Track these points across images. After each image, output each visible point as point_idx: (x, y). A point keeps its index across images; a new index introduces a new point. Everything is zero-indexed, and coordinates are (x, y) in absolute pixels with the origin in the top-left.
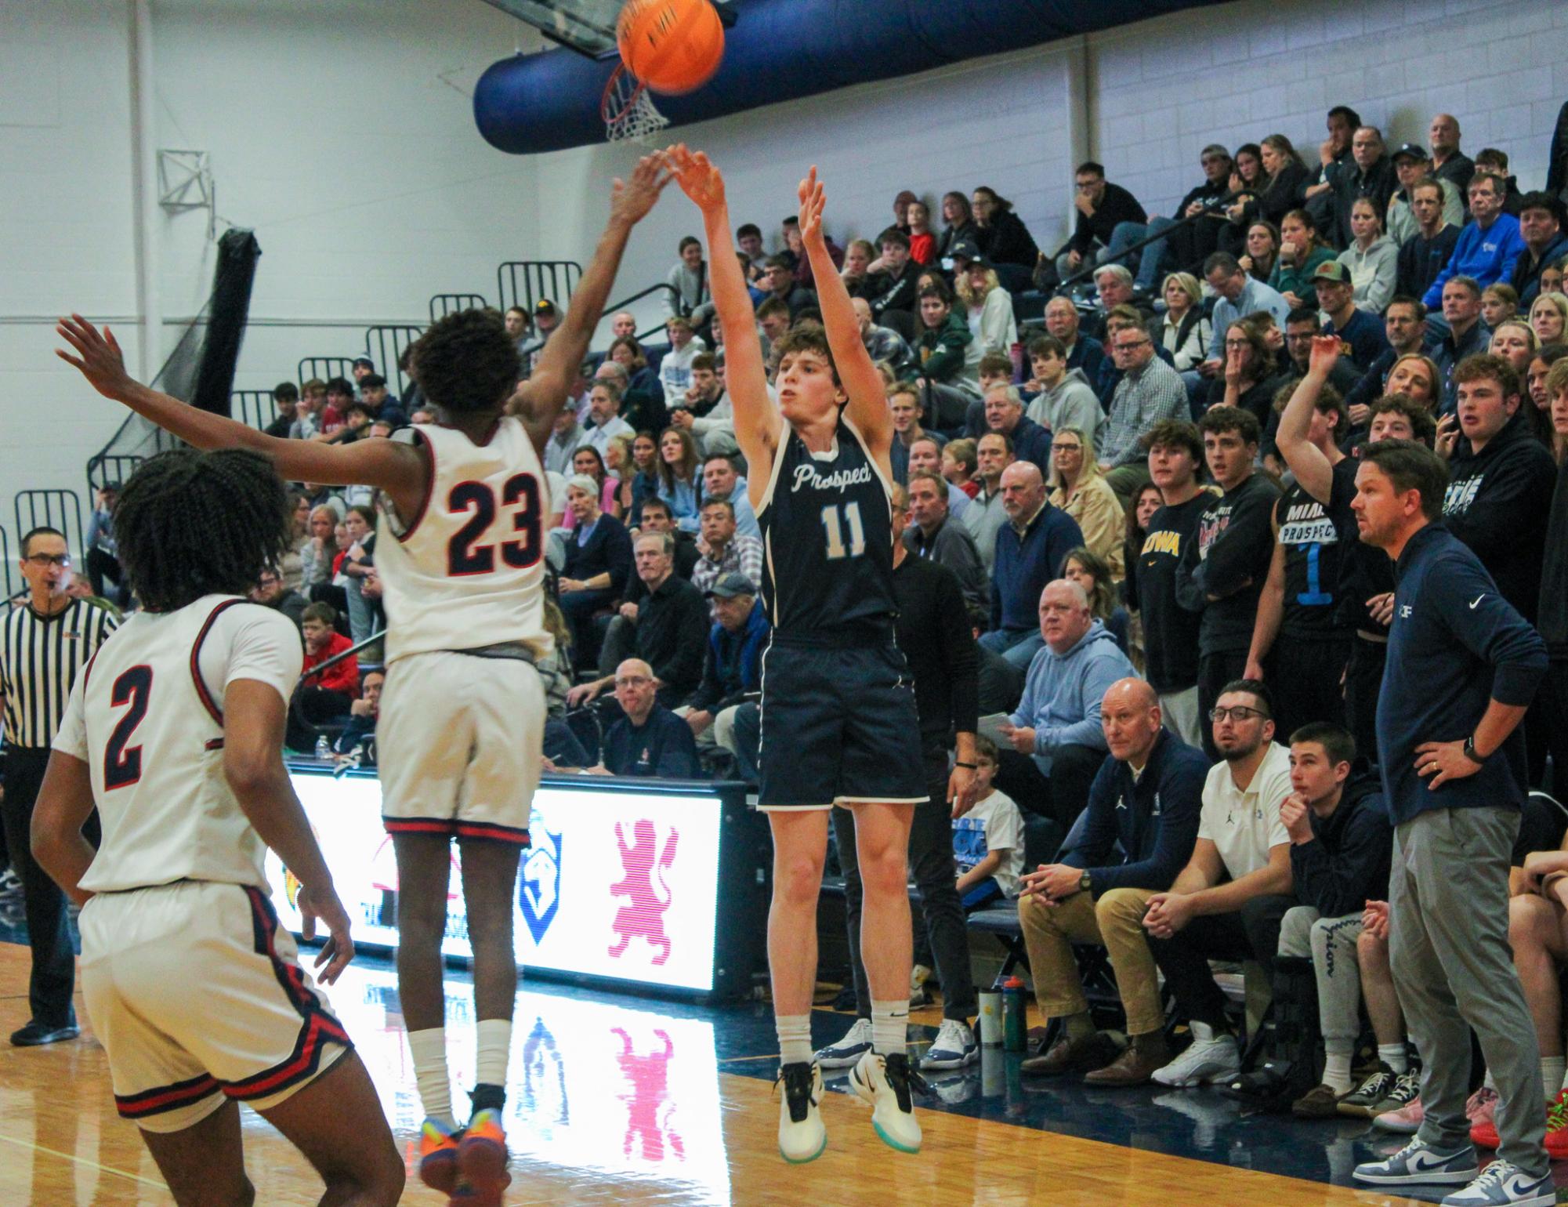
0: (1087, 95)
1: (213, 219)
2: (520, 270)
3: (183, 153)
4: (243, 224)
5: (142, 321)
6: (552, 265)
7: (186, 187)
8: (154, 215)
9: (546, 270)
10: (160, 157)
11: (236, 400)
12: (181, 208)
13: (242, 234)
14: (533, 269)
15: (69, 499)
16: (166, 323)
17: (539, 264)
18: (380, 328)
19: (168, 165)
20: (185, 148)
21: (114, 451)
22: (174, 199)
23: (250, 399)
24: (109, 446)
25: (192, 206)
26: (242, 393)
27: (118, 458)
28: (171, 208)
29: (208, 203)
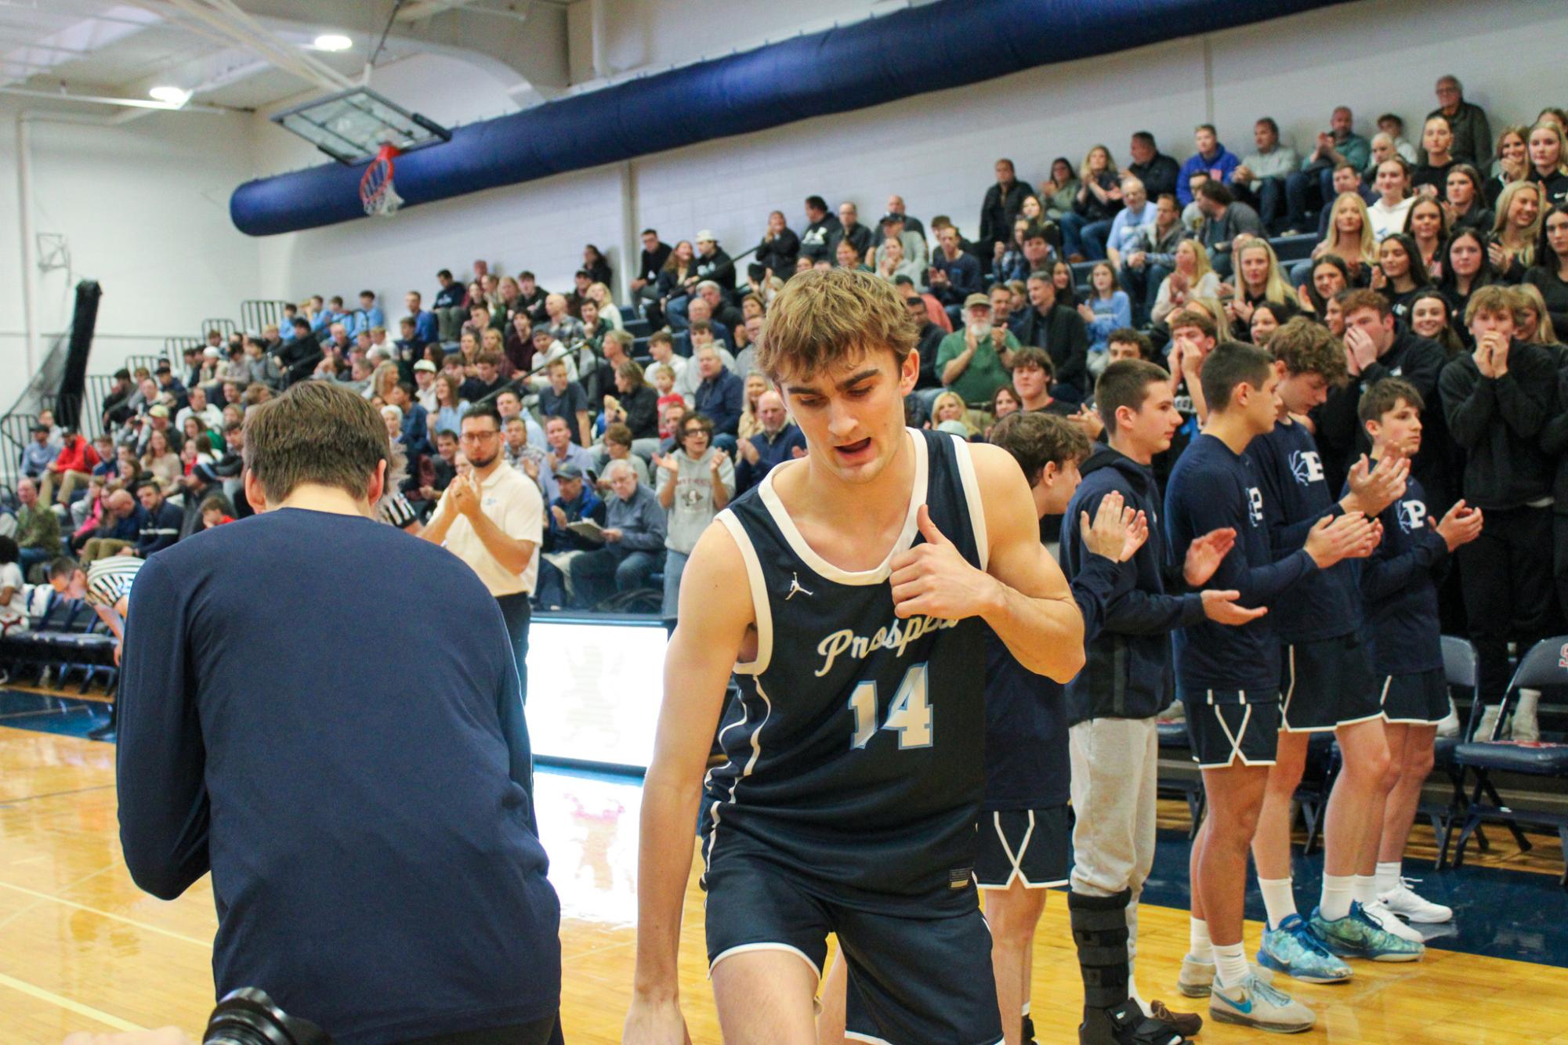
0: (631, 194)
1: (70, 275)
2: (254, 306)
3: (51, 235)
4: (91, 276)
5: (28, 335)
6: (272, 303)
7: (53, 256)
8: (34, 271)
9: (269, 307)
10: (38, 236)
12: (50, 268)
13: (91, 283)
14: (262, 306)
16: (44, 335)
17: (265, 303)
18: (173, 339)
19: (42, 242)
20: (52, 232)
21: (16, 412)
22: (46, 262)
23: (97, 381)
24: (14, 408)
25: (56, 267)
26: (92, 377)
27: (18, 417)
28: (45, 268)
29: (67, 265)
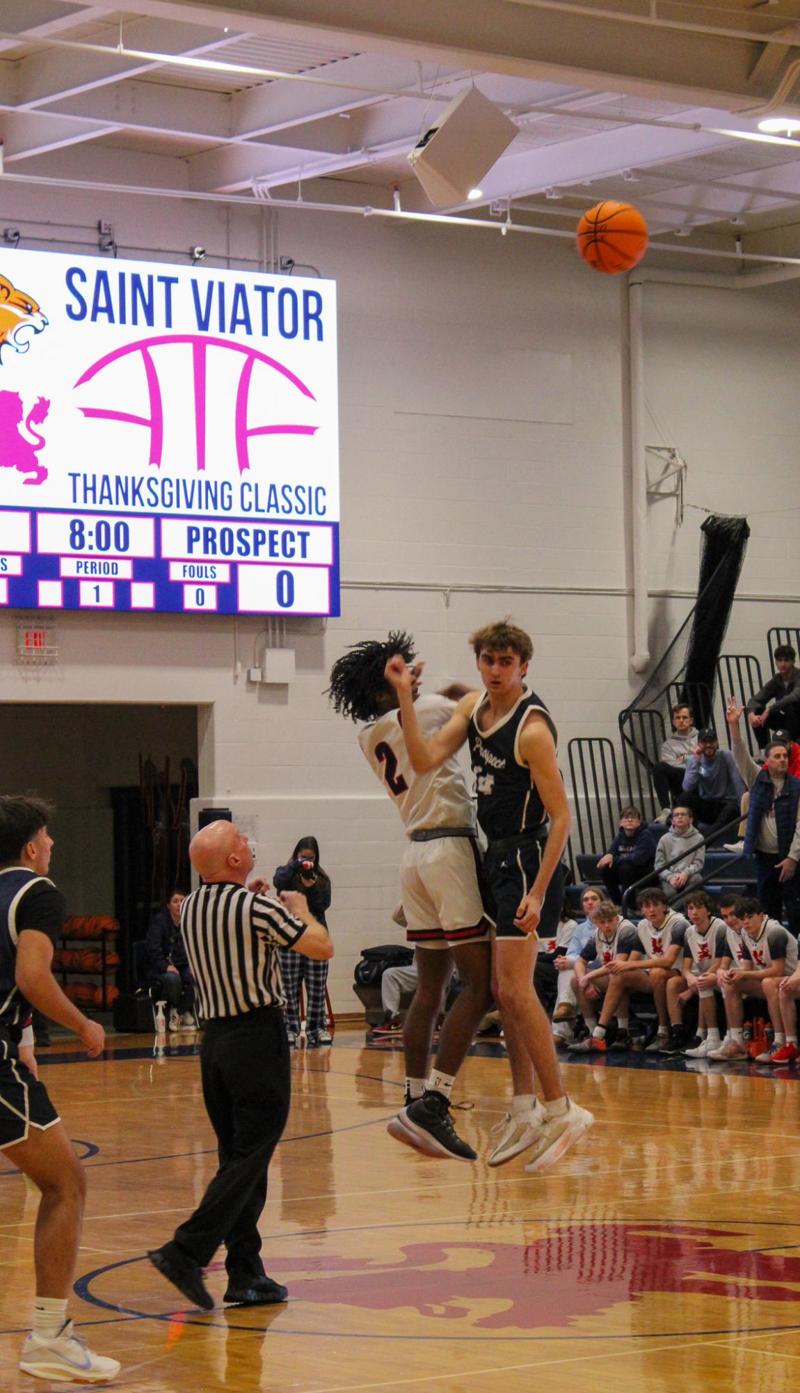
1: (681, 507)
3: (659, 449)
4: (729, 510)
5: (631, 594)
7: (662, 479)
8: (641, 502)
10: (647, 452)
11: (723, 662)
12: (658, 497)
13: (731, 519)
15: (606, 746)
16: (650, 596)
20: (661, 445)
22: (653, 489)
23: (733, 662)
24: (635, 702)
25: (665, 496)
26: (727, 657)
27: (640, 712)
28: (653, 496)
29: (678, 493)
